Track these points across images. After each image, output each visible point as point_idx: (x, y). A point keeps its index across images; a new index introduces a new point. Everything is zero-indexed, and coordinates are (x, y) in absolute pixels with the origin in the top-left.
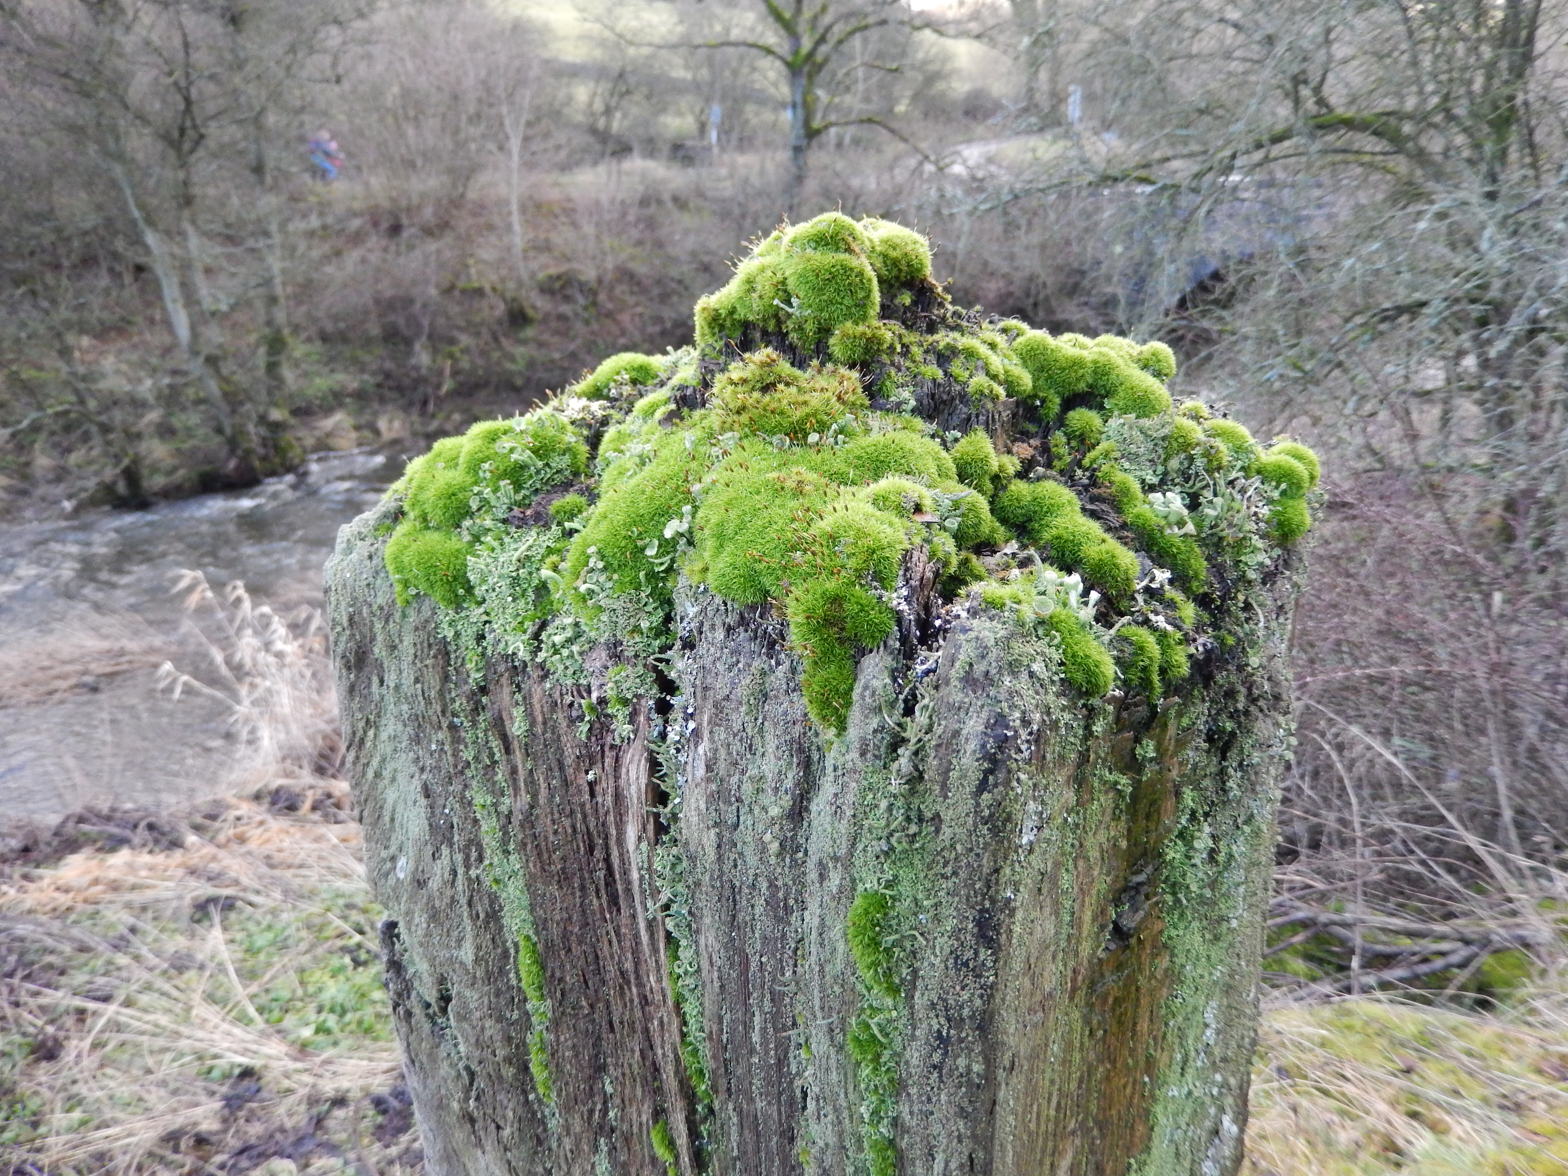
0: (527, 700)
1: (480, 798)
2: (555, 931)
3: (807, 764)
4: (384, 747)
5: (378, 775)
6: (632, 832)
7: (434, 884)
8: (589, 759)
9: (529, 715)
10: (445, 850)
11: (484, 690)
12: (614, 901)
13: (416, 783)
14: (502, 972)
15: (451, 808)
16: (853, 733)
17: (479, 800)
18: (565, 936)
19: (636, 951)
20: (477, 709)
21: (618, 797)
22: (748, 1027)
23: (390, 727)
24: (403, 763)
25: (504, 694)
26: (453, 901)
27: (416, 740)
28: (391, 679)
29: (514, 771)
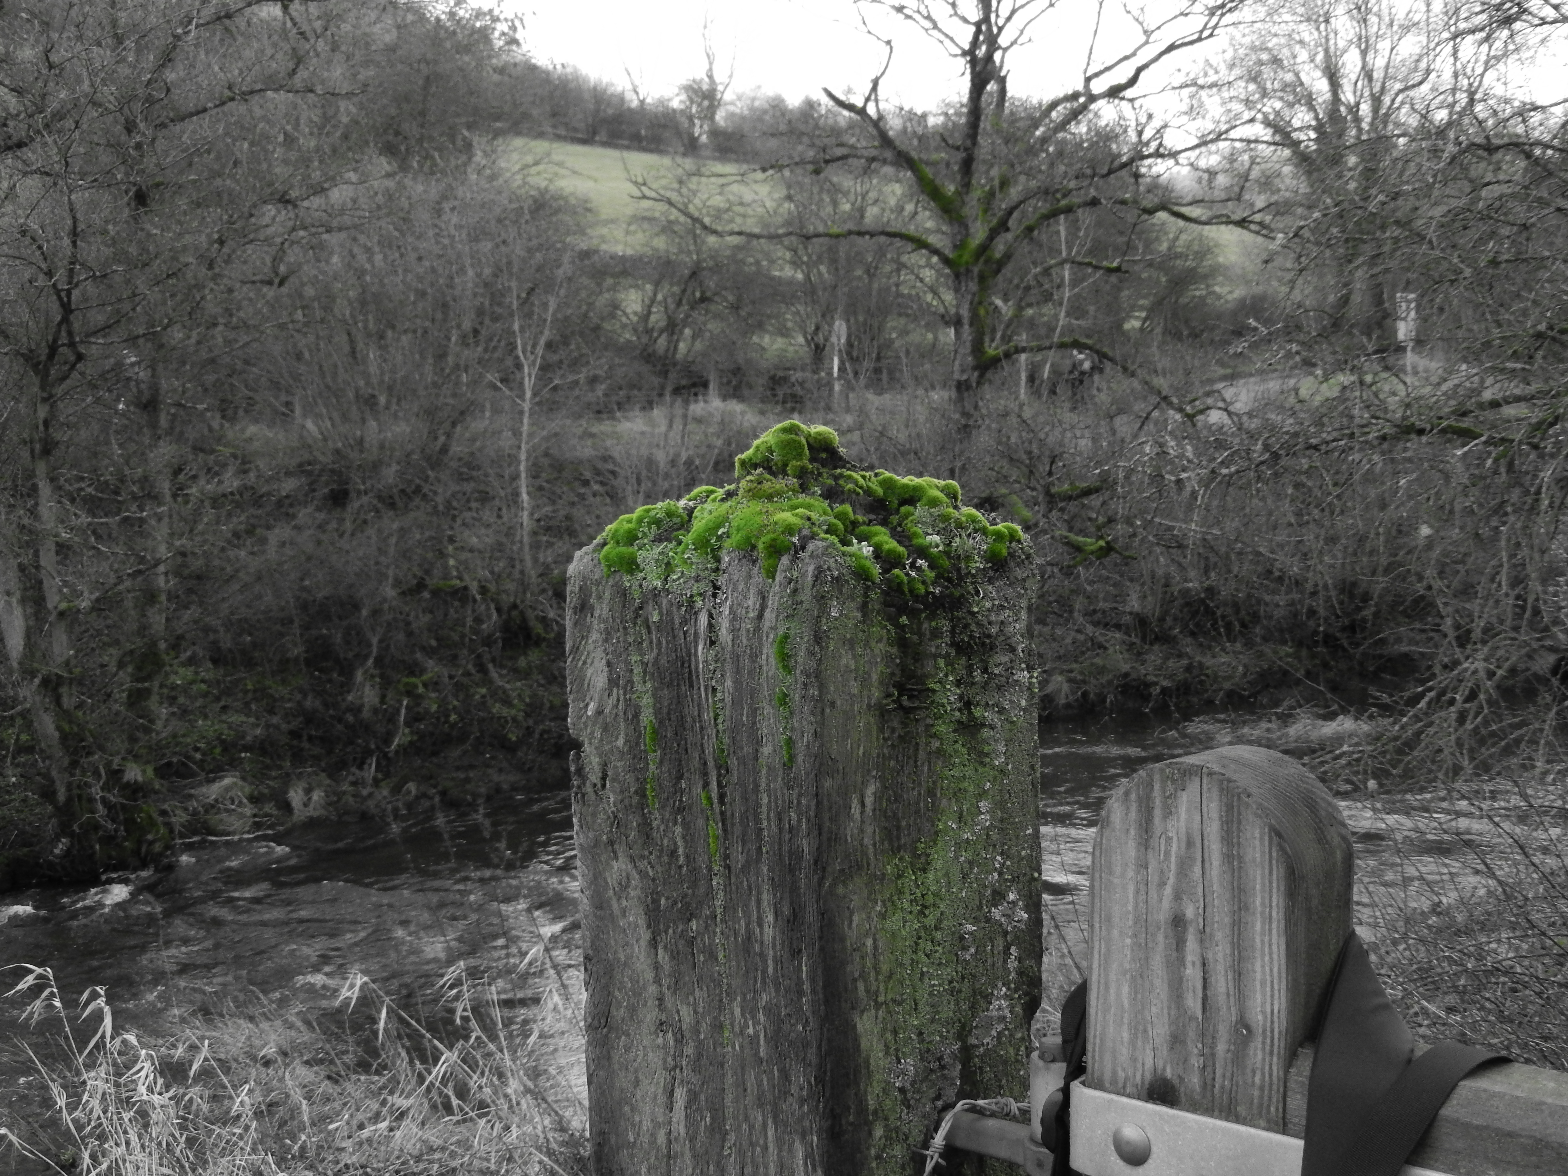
0: (660, 608)
1: (634, 658)
2: (665, 710)
3: (764, 598)
4: (591, 647)
5: (585, 663)
6: (700, 648)
7: (607, 711)
8: (684, 622)
9: (661, 614)
10: (615, 690)
11: (641, 608)
12: (691, 686)
13: (604, 661)
14: (637, 744)
15: (620, 668)
16: (777, 579)
17: (634, 659)
18: (669, 713)
19: (699, 705)
20: (637, 616)
21: (696, 634)
22: (742, 715)
23: (595, 636)
24: (599, 653)
25: (650, 607)
26: (617, 715)
27: (606, 640)
28: (597, 614)
29: (651, 642)
